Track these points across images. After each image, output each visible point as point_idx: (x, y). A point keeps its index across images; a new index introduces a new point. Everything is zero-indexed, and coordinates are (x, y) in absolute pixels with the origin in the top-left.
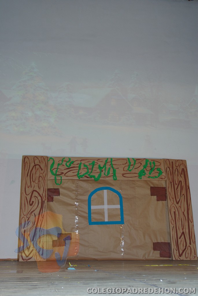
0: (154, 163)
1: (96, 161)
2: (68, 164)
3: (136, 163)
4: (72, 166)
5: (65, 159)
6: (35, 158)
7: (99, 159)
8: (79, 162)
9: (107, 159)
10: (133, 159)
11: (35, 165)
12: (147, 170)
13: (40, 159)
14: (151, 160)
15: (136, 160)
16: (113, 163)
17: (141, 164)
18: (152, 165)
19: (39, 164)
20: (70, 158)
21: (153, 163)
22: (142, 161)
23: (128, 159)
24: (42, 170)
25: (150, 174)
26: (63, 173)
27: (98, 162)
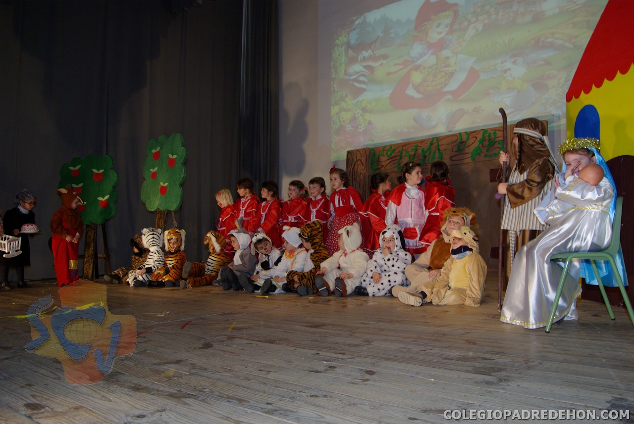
0: (495, 134)
1: (420, 144)
2: (389, 153)
3: (470, 137)
4: (393, 155)
5: (387, 148)
6: (358, 152)
7: (423, 141)
8: (400, 149)
9: (433, 138)
10: (466, 133)
11: (357, 161)
12: (484, 147)
13: (361, 152)
14: (492, 130)
15: (470, 134)
16: (440, 143)
17: (476, 138)
18: (493, 136)
19: (360, 158)
20: (391, 146)
21: (493, 133)
22: (478, 133)
23: (460, 133)
24: (363, 165)
25: (487, 151)
26: (383, 166)
27: (421, 145)
